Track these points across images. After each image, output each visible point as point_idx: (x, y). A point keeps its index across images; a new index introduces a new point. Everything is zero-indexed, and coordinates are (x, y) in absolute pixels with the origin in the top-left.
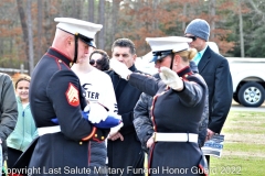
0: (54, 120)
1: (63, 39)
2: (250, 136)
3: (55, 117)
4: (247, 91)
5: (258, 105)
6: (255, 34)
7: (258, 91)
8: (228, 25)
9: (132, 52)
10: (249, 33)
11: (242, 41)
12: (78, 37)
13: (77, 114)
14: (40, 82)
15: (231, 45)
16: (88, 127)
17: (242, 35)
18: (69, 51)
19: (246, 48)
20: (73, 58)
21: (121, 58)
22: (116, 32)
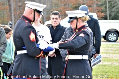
0: (24, 48)
1: (29, 11)
2: (111, 55)
3: (24, 46)
4: (110, 35)
5: (115, 41)
6: (113, 10)
7: (115, 35)
8: (102, 5)
9: (59, 17)
10: (111, 9)
11: (108, 12)
12: (35, 11)
13: (34, 45)
14: (18, 31)
15: (103, 14)
16: (39, 51)
17: (108, 10)
18: (31, 17)
19: (110, 16)
20: (33, 20)
21: (54, 20)
22: (51, 8)
